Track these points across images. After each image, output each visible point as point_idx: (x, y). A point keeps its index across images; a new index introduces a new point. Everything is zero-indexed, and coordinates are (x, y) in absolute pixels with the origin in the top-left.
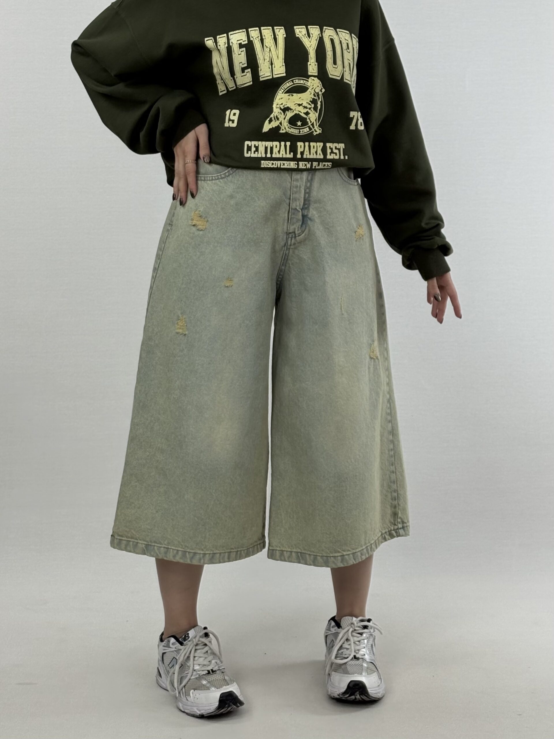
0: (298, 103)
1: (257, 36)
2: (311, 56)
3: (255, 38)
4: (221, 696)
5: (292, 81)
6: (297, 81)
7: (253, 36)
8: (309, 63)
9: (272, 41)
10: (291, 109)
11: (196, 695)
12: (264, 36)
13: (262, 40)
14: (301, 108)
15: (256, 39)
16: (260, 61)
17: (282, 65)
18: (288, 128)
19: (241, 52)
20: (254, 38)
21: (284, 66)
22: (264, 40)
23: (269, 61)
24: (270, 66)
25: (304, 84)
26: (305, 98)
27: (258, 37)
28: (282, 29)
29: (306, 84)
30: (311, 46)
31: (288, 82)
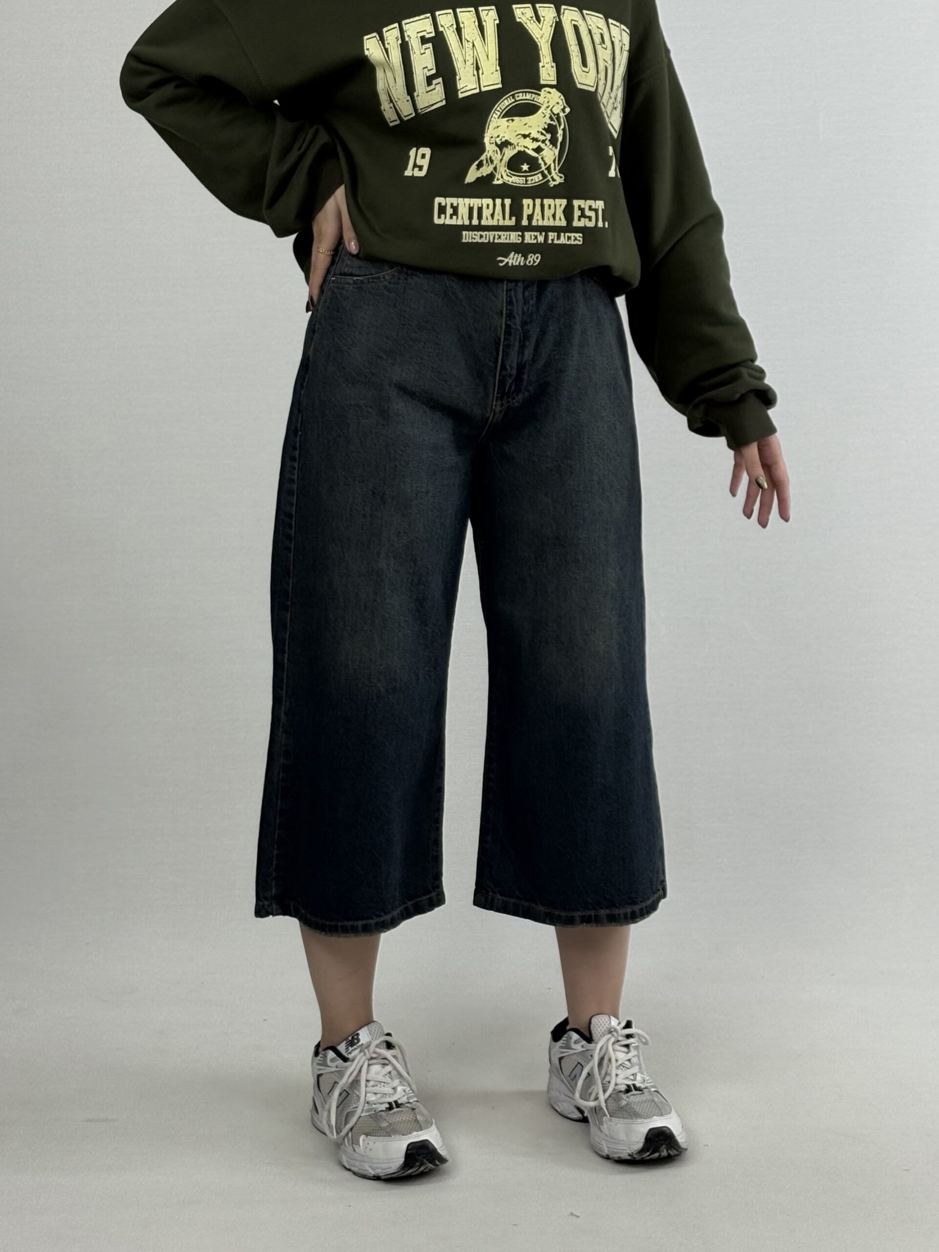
0: (523, 133)
1: (450, 24)
2: (544, 53)
3: (448, 27)
4: (409, 1148)
5: (513, 96)
6: (521, 96)
7: (443, 24)
8: (541, 64)
9: (477, 32)
10: (511, 144)
11: (368, 1144)
12: (463, 23)
13: (459, 30)
14: (528, 142)
15: (449, 29)
16: (458, 64)
17: (495, 70)
18: (507, 175)
19: (425, 49)
20: (445, 27)
21: (499, 72)
22: (463, 29)
23: (473, 64)
24: (476, 73)
25: (533, 100)
26: (535, 124)
27: (453, 25)
28: (493, 10)
29: (535, 100)
30: (542, 36)
31: (506, 98)
